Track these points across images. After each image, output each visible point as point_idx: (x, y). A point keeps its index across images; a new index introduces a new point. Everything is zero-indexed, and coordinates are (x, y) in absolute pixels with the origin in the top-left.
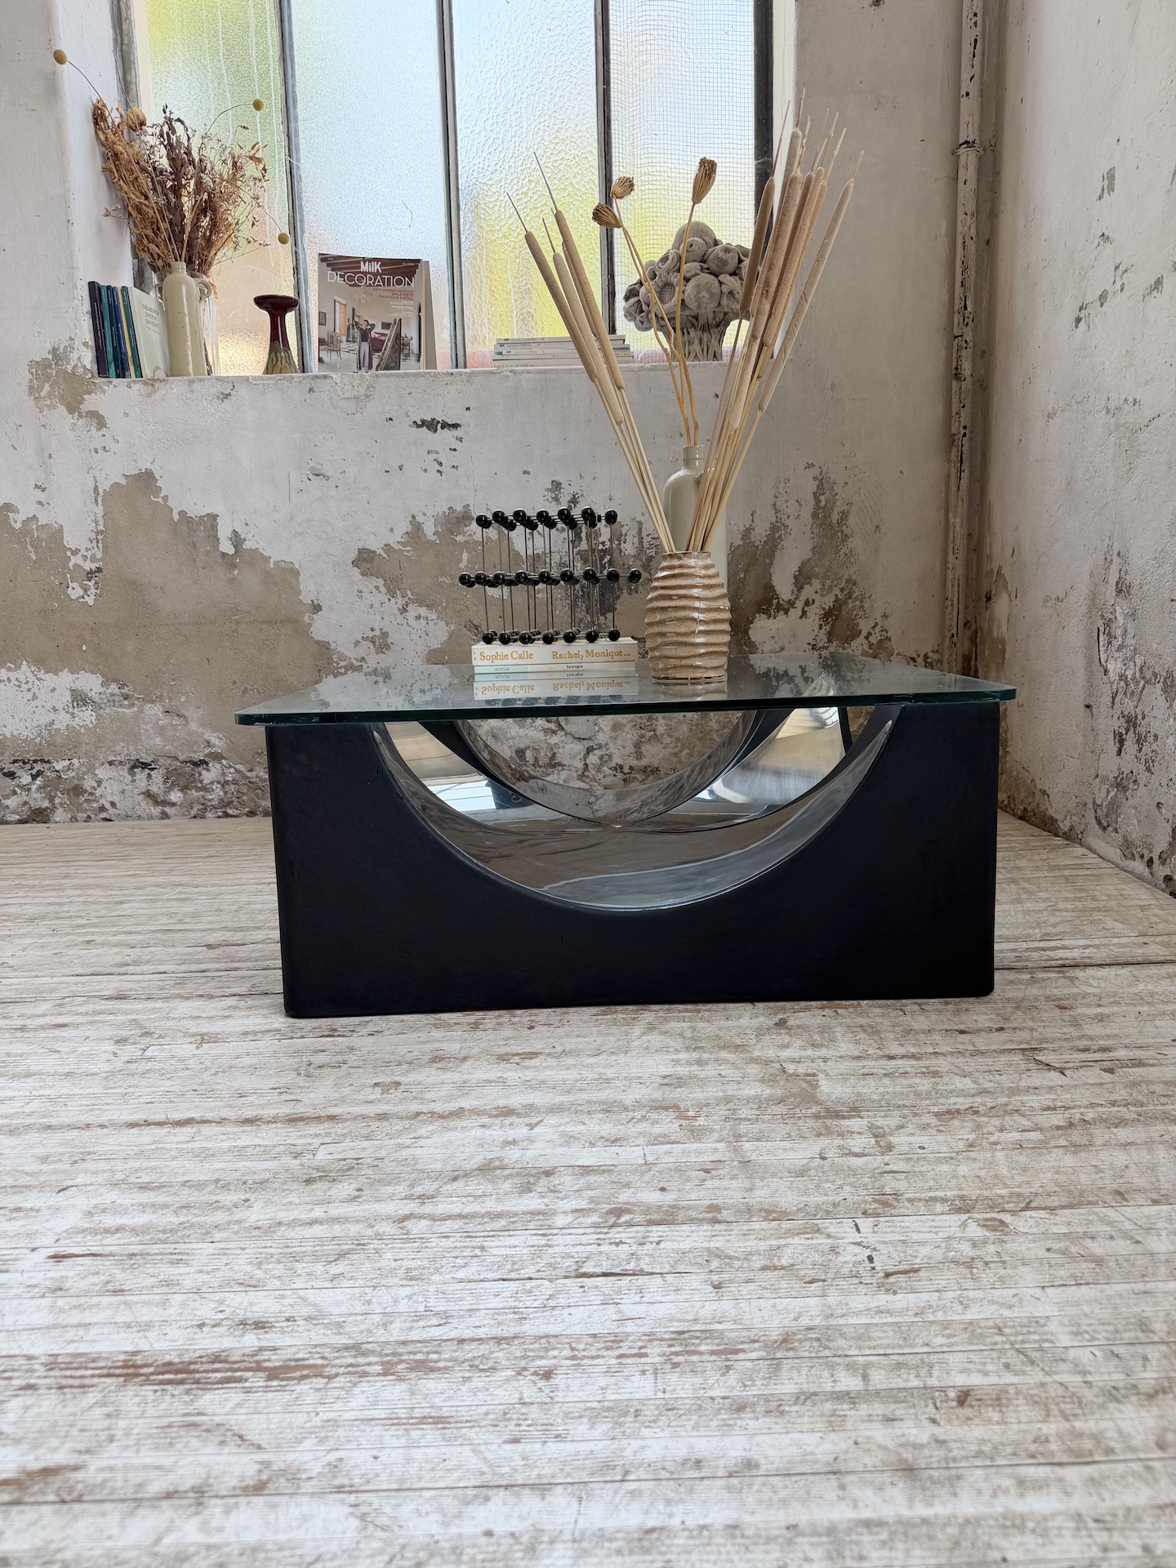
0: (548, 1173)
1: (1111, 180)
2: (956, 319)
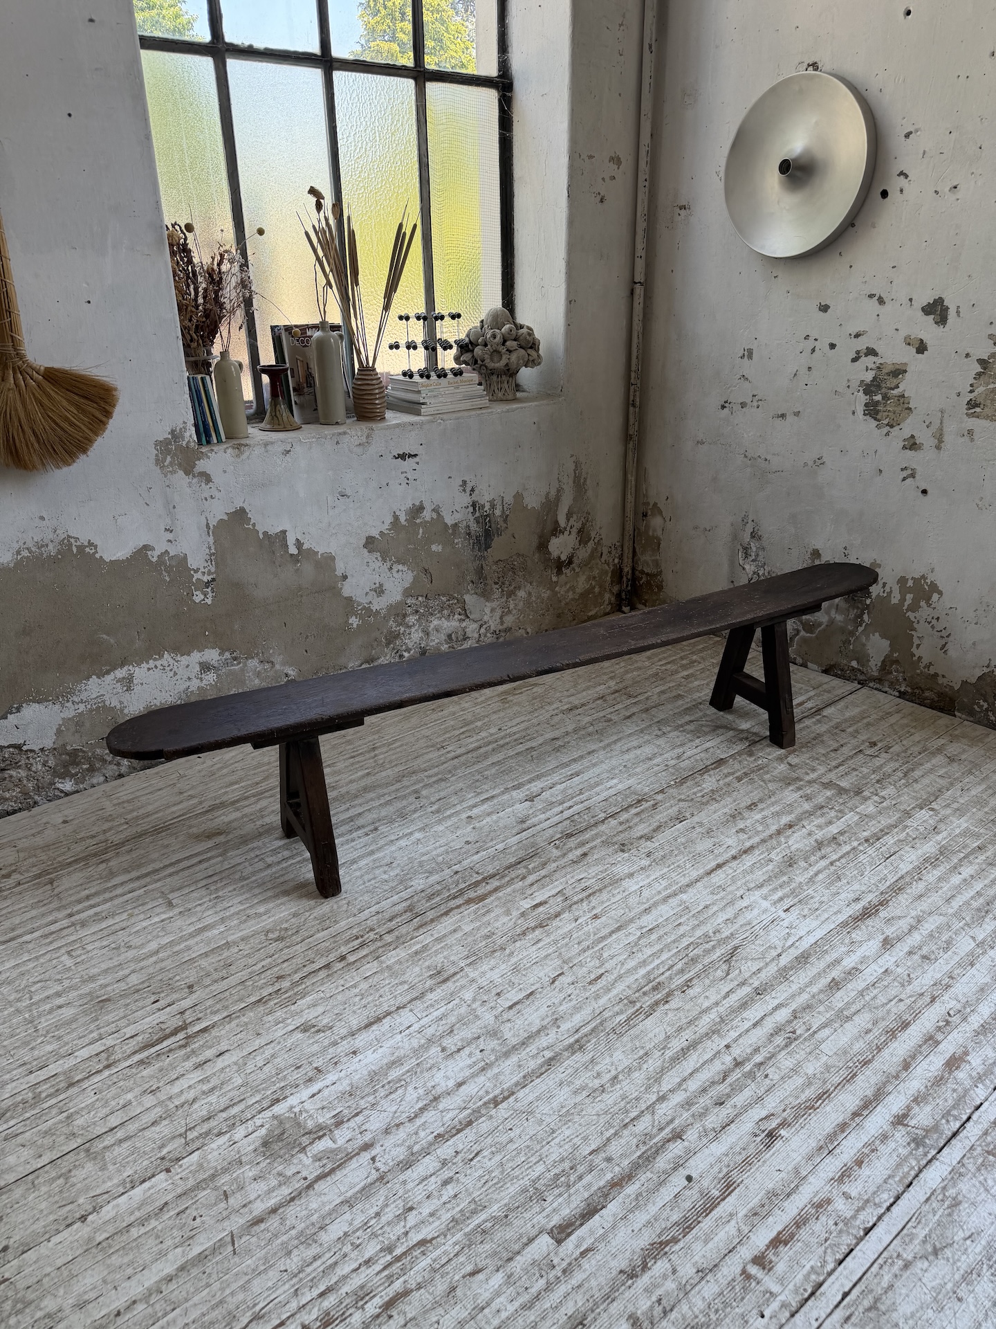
1: (750, 354)
2: (633, 375)
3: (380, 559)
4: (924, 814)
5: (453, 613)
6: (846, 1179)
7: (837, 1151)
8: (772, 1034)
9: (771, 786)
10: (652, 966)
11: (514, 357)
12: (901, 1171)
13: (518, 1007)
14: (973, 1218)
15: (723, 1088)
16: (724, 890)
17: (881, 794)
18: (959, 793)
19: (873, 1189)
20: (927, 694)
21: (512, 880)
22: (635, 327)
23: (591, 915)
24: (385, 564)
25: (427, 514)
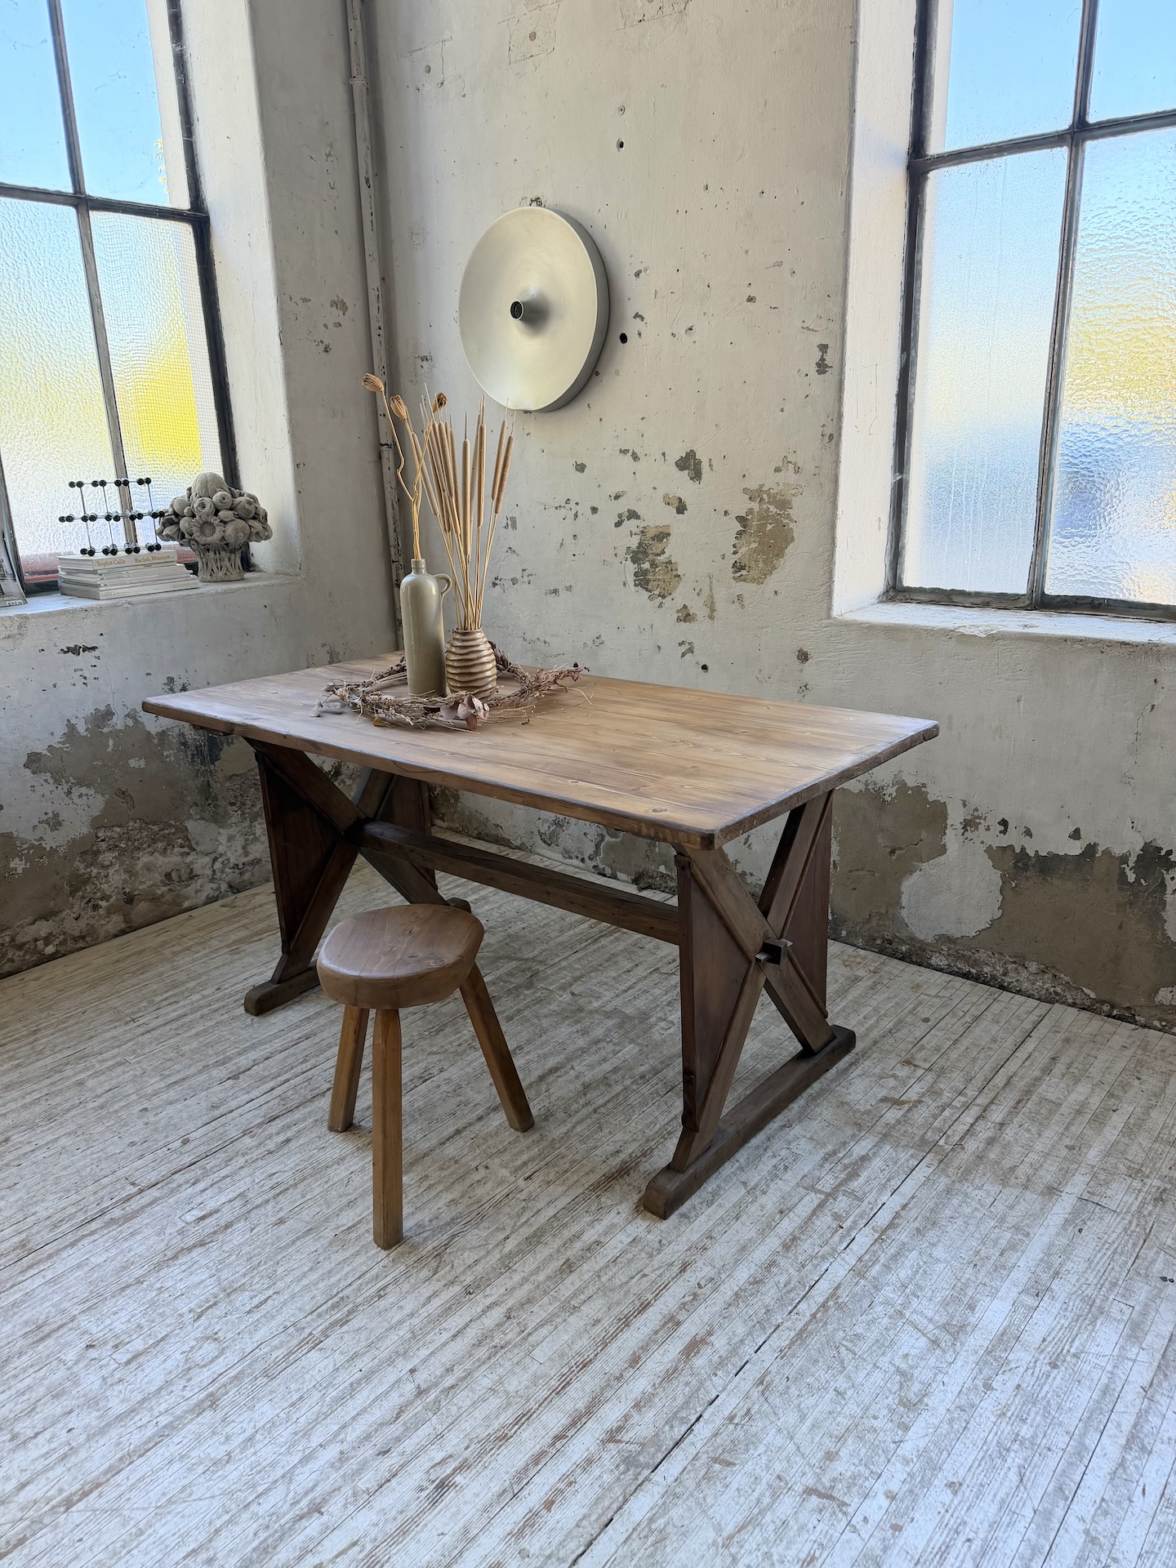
1: (513, 523)
2: (393, 550)
3: (51, 781)
5: (171, 844)
6: (528, 1531)
7: (525, 1492)
8: (474, 1345)
10: (339, 1276)
11: (230, 529)
12: (600, 1506)
13: (141, 1359)
14: (682, 1555)
15: (396, 1429)
16: (456, 1162)
19: (559, 1538)
21: (180, 1186)
22: (388, 495)
23: (274, 1219)
24: (60, 787)
25: (118, 722)
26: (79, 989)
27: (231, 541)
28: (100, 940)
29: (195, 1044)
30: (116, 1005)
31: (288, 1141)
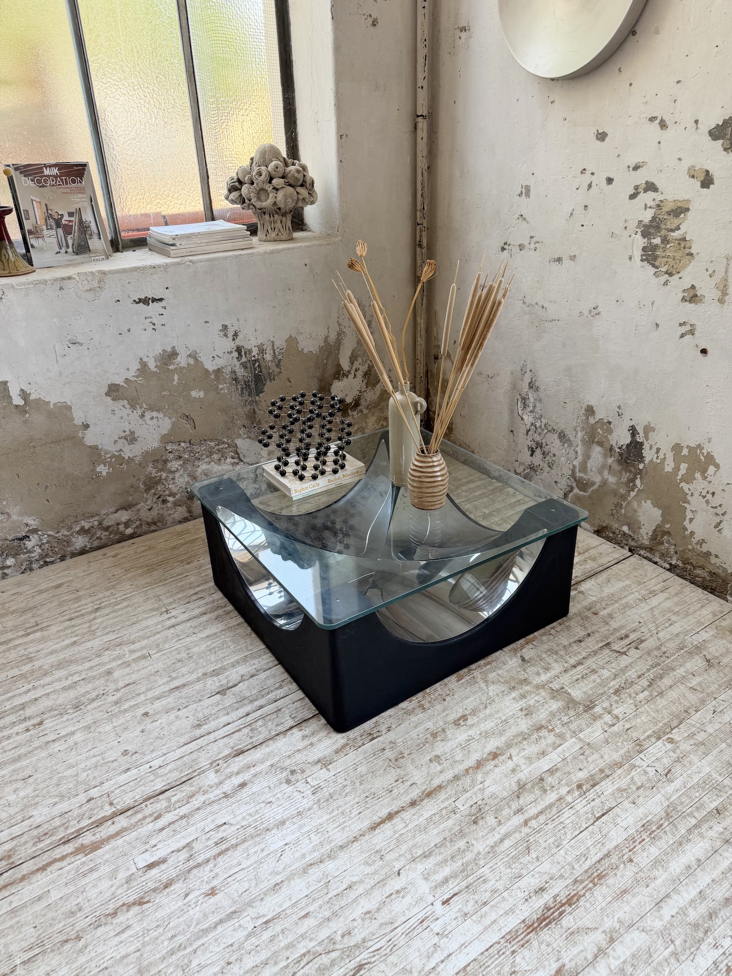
0: (542, 779)
1: (526, 191)
2: (419, 214)
3: (128, 406)
4: (658, 749)
5: (224, 456)
9: (493, 690)
11: (280, 195)
16: (381, 858)
17: (616, 712)
18: (709, 716)
20: (698, 571)
21: (145, 818)
22: (419, 164)
23: (208, 887)
24: (135, 411)
25: (182, 360)
26: (140, 571)
27: (282, 206)
28: (168, 525)
29: (203, 647)
30: (159, 593)
31: (243, 785)
